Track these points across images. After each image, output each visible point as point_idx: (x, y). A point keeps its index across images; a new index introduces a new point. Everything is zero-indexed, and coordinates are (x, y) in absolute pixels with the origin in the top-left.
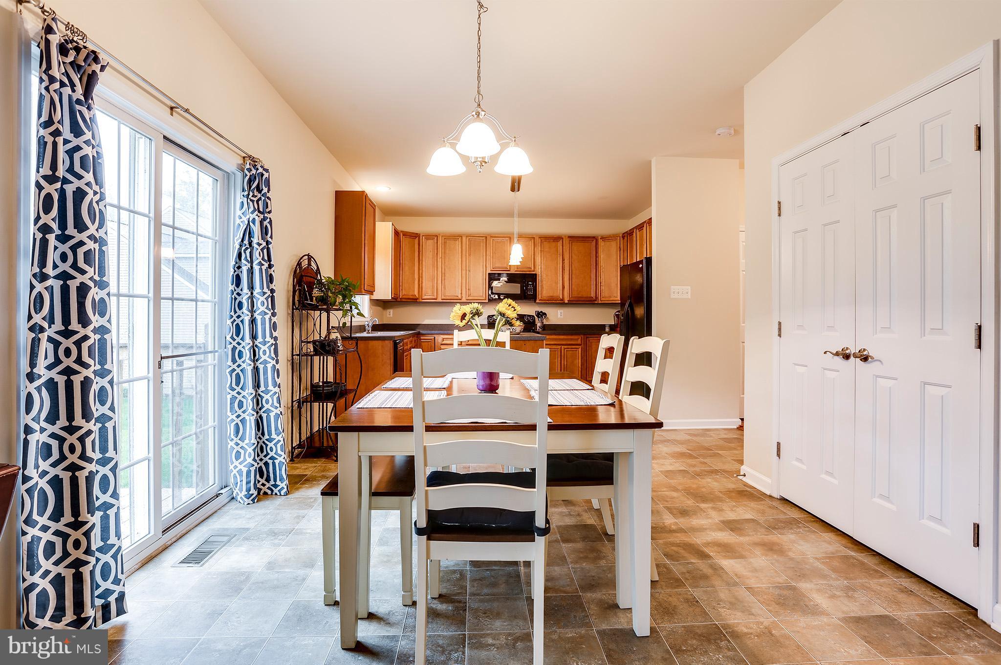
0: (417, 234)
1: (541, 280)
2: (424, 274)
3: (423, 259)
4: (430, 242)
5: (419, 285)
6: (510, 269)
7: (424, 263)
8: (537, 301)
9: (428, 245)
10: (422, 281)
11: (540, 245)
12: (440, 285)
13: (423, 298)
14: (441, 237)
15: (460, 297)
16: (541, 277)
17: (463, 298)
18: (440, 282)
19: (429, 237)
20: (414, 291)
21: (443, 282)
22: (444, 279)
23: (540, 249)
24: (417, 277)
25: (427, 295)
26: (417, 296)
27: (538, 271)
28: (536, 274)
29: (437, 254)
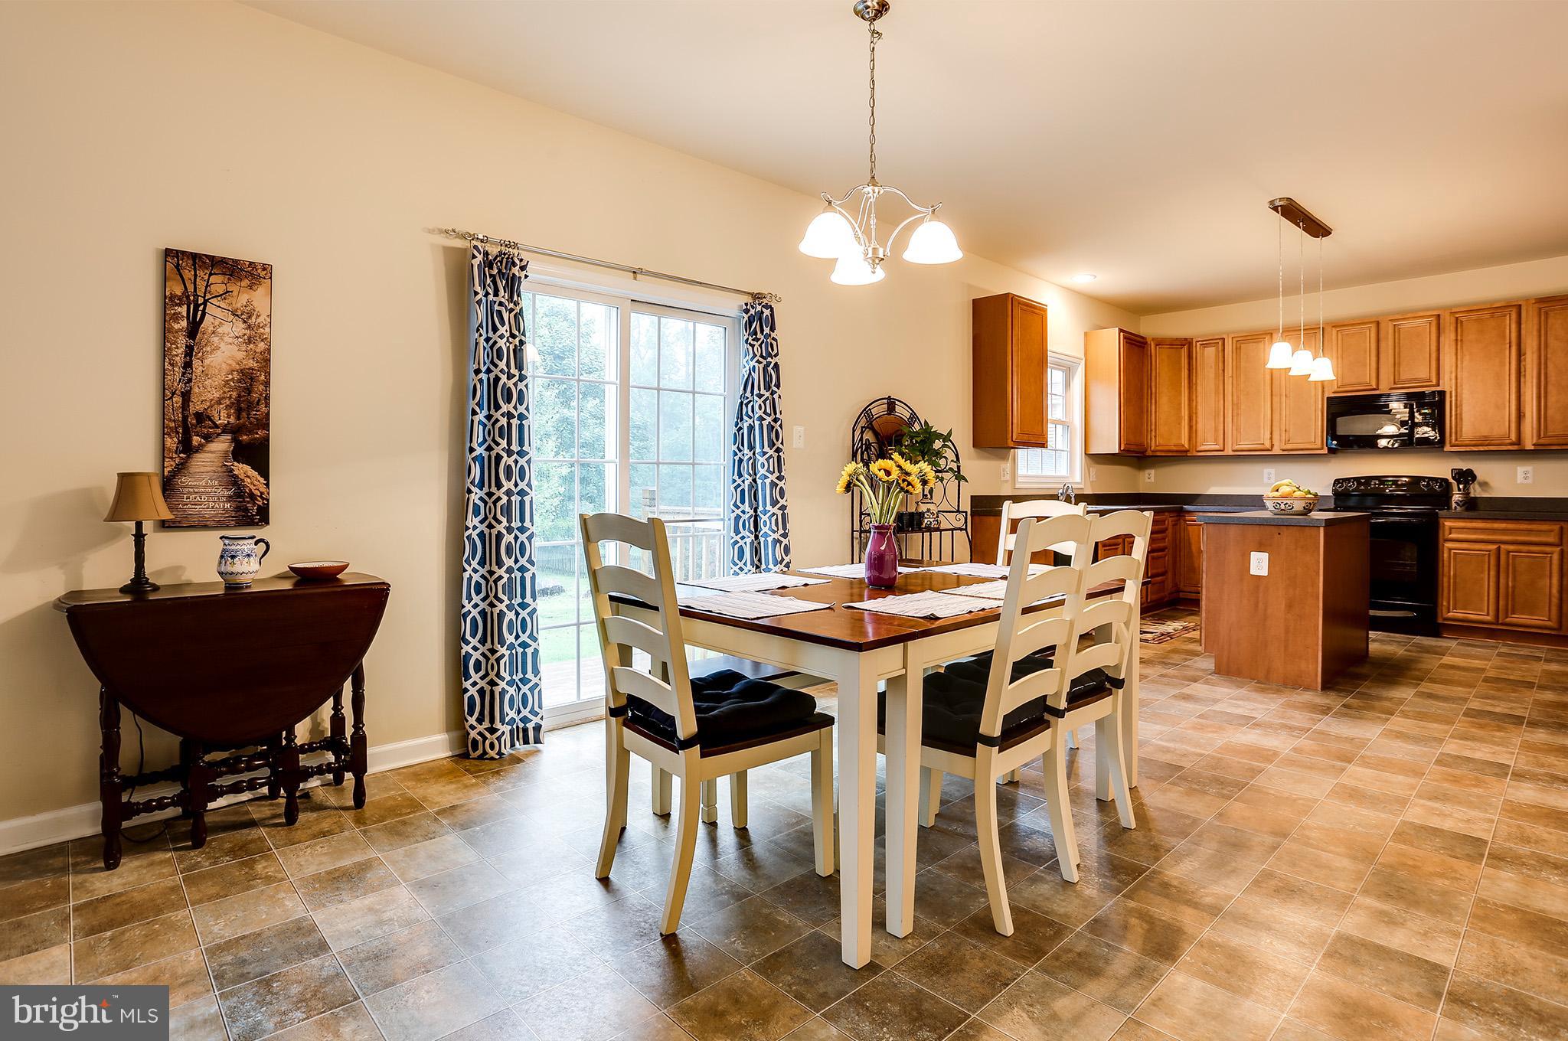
0: (1185, 339)
1: (1456, 404)
2: (1199, 407)
3: (1198, 381)
4: (1210, 351)
5: (1191, 427)
6: (1378, 384)
7: (1198, 388)
8: (1447, 448)
9: (1208, 356)
10: (1196, 421)
11: (1452, 328)
12: (1230, 425)
13: (1198, 449)
14: (1230, 339)
15: (1268, 445)
16: (1456, 396)
17: (1275, 447)
18: (1229, 419)
19: (1206, 343)
20: (1179, 438)
21: (1235, 420)
22: (1238, 414)
23: (1453, 337)
24: (1187, 413)
25: (1208, 444)
26: (1186, 446)
27: (1447, 385)
28: (1442, 393)
29: (1224, 370)
